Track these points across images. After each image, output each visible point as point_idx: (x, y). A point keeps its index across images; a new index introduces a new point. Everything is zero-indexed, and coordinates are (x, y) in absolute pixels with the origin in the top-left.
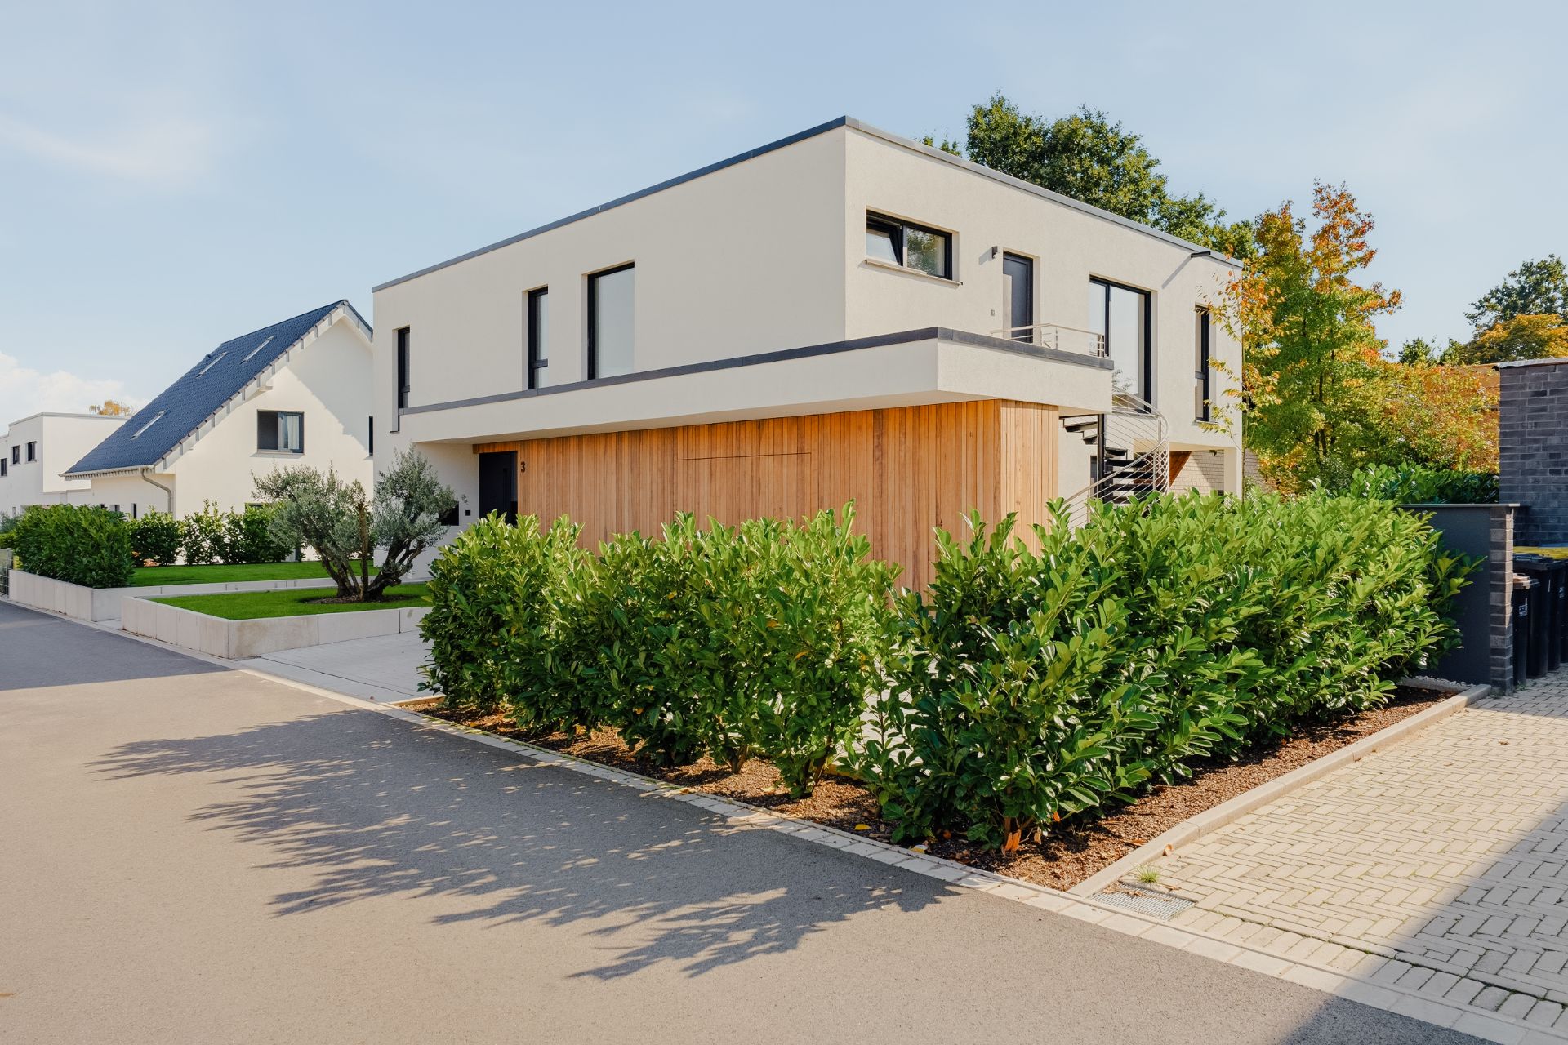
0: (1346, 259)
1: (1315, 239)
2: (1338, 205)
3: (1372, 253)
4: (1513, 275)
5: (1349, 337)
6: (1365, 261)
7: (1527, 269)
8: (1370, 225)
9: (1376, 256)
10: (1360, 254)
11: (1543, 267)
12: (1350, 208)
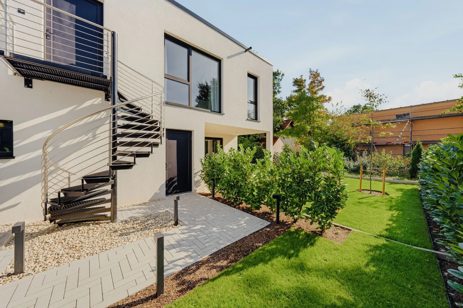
0: (317, 89)
1: (309, 85)
2: (315, 75)
3: (324, 87)
4: (351, 108)
5: (317, 107)
6: (322, 89)
7: (354, 107)
8: (323, 80)
9: (325, 88)
10: (321, 87)
11: (357, 106)
12: (318, 75)
